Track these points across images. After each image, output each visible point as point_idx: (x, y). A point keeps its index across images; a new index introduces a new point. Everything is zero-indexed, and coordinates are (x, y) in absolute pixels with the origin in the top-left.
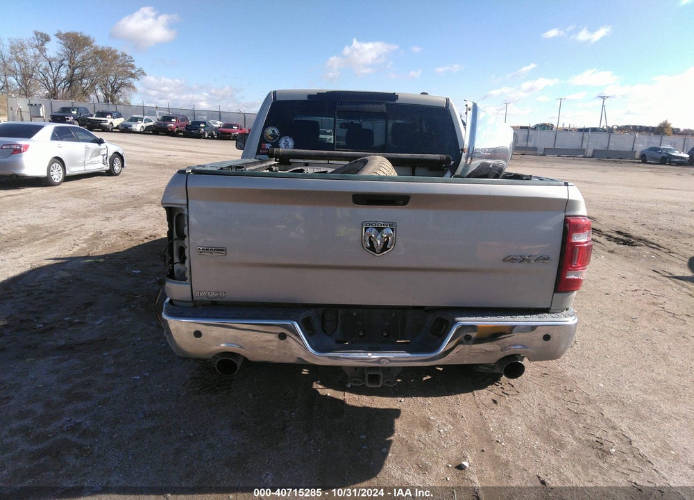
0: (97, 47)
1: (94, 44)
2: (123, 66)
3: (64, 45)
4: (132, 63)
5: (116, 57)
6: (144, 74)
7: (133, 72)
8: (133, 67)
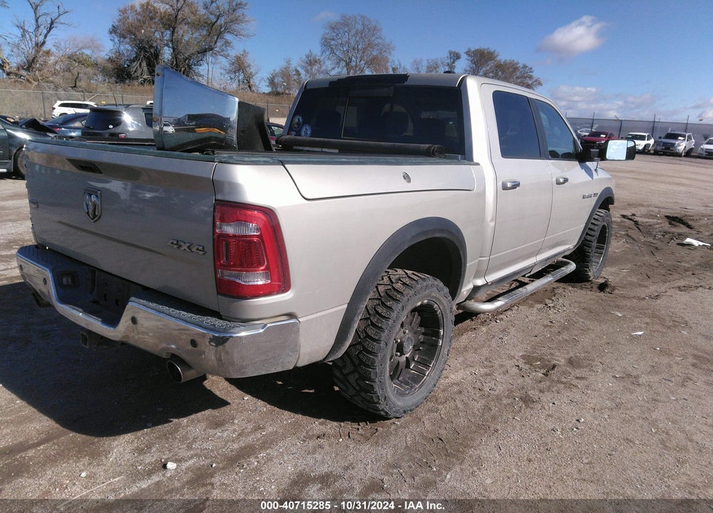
0: (500, 61)
1: (498, 58)
2: (522, 77)
3: (471, 61)
4: (531, 74)
5: (516, 69)
6: (540, 84)
7: (530, 82)
8: (531, 77)
